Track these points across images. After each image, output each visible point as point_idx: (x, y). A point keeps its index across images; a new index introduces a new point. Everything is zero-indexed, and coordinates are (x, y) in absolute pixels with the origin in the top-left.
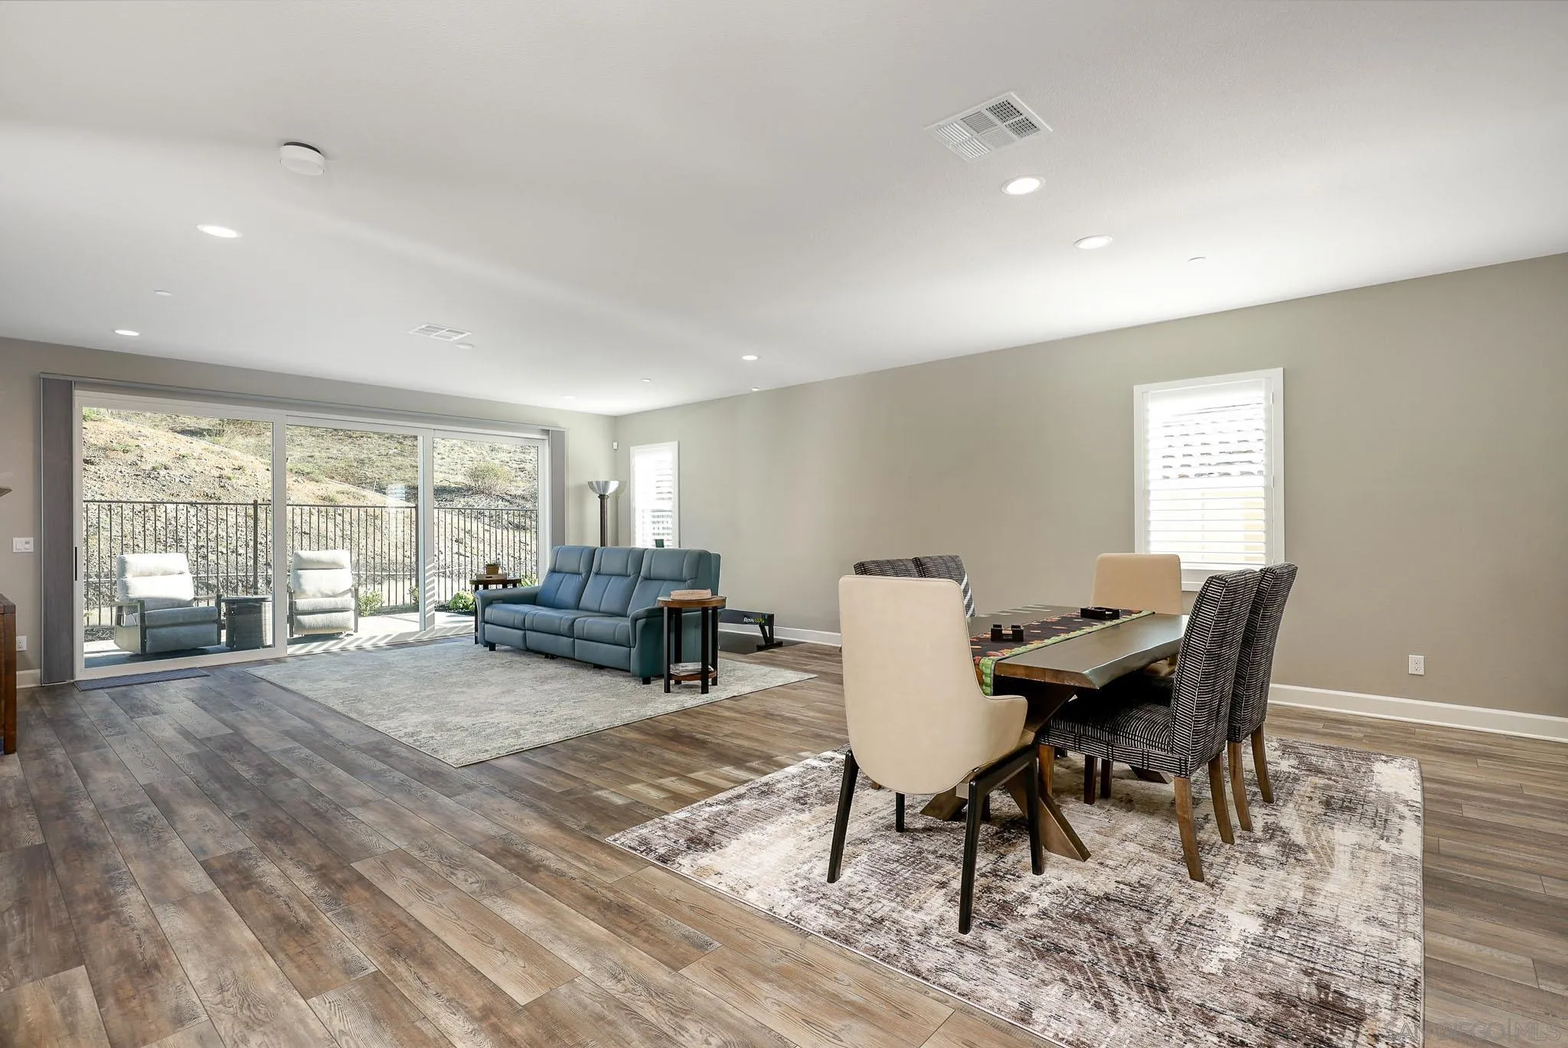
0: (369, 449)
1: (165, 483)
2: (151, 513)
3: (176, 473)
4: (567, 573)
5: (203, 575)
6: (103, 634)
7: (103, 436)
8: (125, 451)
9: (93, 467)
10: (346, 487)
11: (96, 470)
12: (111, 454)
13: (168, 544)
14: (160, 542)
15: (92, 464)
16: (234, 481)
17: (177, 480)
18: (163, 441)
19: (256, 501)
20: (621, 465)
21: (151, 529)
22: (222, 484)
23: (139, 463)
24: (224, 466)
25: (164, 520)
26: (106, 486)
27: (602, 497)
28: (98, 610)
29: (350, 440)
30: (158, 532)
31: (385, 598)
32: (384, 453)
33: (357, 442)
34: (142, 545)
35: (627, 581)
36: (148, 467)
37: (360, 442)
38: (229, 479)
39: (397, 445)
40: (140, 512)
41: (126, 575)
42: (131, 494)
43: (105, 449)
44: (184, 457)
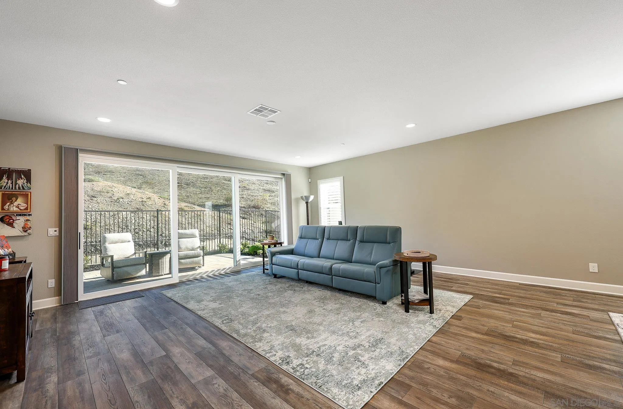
0: (190, 192)
1: (122, 204)
2: (116, 216)
3: (126, 200)
4: (309, 239)
5: (137, 240)
6: (97, 267)
7: (99, 187)
8: (108, 193)
9: (95, 199)
10: (187, 204)
11: (96, 200)
12: (103, 194)
13: (123, 228)
14: (120, 227)
15: (95, 197)
16: (147, 203)
17: (126, 203)
18: (121, 189)
19: (158, 210)
20: (313, 188)
21: (117, 222)
22: (143, 204)
23: (113, 197)
24: (144, 197)
25: (122, 219)
26: (100, 206)
27: (307, 203)
28: (95, 256)
29: (183, 189)
30: (119, 223)
31: (208, 248)
32: (195, 193)
33: (186, 190)
34: (113, 229)
35: (349, 243)
36: (116, 198)
37: (187, 190)
38: (146, 202)
39: (199, 190)
40: (112, 216)
41: (106, 243)
42: (110, 208)
43: (100, 192)
44: (129, 194)
